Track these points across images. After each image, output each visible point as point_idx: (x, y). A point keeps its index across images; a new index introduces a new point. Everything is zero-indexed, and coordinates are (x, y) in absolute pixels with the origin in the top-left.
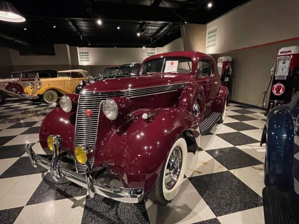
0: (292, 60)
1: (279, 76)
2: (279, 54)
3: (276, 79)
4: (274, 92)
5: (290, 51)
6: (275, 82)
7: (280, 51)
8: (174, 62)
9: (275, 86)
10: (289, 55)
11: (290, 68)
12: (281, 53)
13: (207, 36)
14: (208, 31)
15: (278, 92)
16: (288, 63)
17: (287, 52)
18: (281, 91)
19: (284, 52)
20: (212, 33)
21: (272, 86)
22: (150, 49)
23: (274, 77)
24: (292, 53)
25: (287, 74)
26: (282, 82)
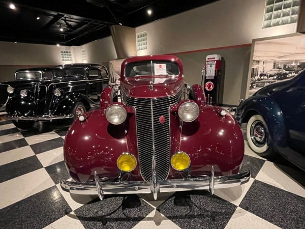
0: (216, 64)
1: (209, 76)
2: (207, 60)
3: (207, 78)
4: (207, 88)
5: (214, 58)
6: (206, 81)
7: (207, 57)
8: (162, 65)
9: (207, 84)
10: (214, 61)
11: (215, 71)
12: (208, 59)
13: (137, 39)
14: (137, 34)
15: (209, 88)
16: (214, 66)
17: (212, 59)
18: (211, 87)
19: (210, 59)
20: (141, 37)
21: (205, 84)
22: (64, 47)
23: (205, 77)
24: (216, 59)
25: (214, 75)
26: (211, 80)
